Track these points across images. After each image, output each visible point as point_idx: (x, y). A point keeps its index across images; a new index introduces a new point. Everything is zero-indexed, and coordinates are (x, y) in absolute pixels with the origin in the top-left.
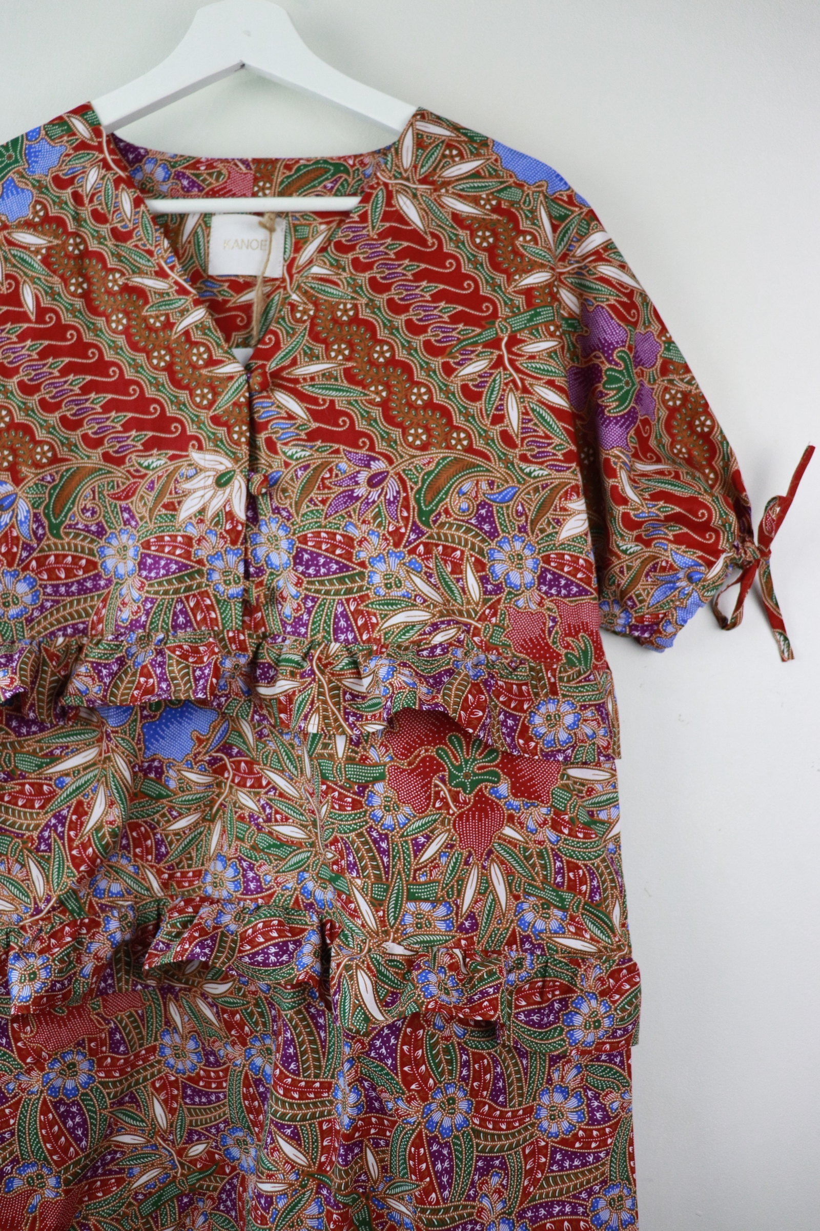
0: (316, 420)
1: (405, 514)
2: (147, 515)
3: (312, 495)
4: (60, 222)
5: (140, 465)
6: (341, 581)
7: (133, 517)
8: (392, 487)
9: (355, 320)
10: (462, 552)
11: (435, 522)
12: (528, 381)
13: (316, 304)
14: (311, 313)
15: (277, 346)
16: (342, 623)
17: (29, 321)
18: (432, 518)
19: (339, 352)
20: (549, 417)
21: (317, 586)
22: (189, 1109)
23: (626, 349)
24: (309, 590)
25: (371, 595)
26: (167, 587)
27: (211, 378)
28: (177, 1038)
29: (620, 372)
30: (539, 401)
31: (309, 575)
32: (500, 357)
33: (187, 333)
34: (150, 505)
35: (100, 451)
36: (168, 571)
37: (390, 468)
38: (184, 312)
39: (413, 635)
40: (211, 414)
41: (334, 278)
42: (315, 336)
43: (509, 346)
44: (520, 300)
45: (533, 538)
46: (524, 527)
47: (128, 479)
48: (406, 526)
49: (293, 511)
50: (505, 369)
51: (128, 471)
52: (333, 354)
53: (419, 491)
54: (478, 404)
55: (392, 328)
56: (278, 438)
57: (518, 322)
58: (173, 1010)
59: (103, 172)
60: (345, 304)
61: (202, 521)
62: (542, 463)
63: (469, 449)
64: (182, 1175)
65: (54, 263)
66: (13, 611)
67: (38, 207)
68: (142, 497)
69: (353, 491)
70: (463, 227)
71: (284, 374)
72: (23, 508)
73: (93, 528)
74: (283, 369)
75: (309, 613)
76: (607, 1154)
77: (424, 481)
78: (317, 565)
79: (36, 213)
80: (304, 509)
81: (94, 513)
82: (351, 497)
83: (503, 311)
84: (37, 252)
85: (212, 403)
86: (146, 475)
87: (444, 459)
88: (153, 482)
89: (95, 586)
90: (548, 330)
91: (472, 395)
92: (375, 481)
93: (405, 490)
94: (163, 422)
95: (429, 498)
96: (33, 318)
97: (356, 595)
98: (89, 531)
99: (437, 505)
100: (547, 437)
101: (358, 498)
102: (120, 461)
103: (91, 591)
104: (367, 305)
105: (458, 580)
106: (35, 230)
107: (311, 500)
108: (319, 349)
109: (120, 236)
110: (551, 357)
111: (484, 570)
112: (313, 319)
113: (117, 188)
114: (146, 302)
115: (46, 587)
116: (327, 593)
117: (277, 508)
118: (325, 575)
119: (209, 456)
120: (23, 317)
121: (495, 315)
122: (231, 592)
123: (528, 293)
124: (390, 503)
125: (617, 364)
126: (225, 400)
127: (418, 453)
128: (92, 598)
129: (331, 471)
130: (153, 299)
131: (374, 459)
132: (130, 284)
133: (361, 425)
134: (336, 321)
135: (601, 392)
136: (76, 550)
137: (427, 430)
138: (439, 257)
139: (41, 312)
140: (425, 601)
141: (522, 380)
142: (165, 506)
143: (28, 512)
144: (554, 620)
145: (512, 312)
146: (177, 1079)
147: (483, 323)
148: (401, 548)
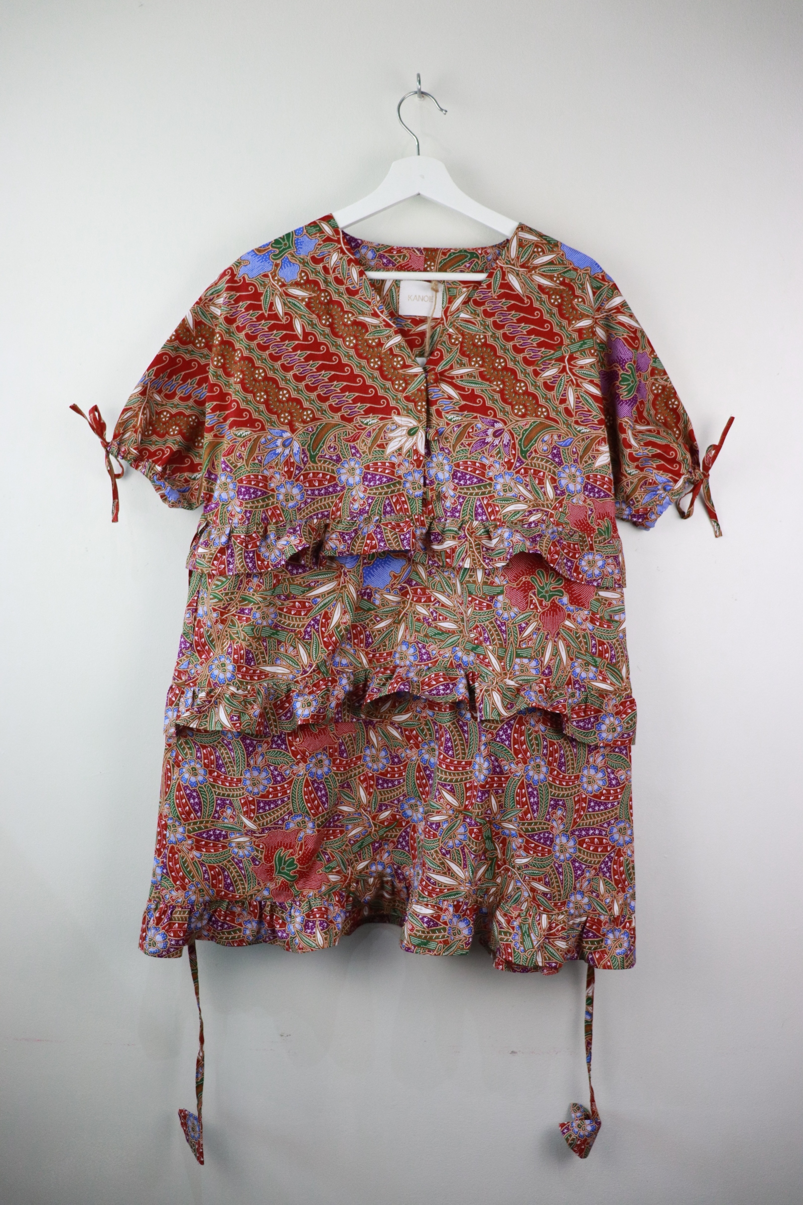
0: (464, 400)
1: (514, 452)
2: (367, 451)
3: (463, 441)
4: (316, 283)
5: (362, 422)
6: (479, 488)
7: (358, 452)
8: (506, 437)
9: (485, 345)
10: (544, 473)
11: (529, 456)
12: (580, 380)
13: (463, 334)
14: (460, 340)
15: (441, 358)
16: (480, 510)
17: (299, 339)
18: (528, 454)
19: (477, 362)
20: (590, 400)
21: (465, 491)
22: (380, 792)
23: (632, 363)
24: (461, 493)
25: (496, 495)
26: (381, 490)
27: (404, 375)
28: (374, 751)
29: (629, 375)
30: (585, 391)
31: (461, 485)
32: (564, 367)
33: (391, 349)
34: (369, 445)
35: (339, 414)
36: (381, 482)
37: (505, 427)
38: (389, 337)
39: (519, 517)
40: (404, 395)
41: (473, 320)
42: (463, 353)
43: (570, 360)
44: (575, 335)
45: (581, 466)
46: (576, 460)
47: (355, 430)
48: (514, 459)
49: (451, 449)
50: (567, 373)
51: (355, 426)
52: (473, 363)
53: (521, 440)
54: (552, 393)
55: (505, 350)
56: (443, 410)
57: (574, 348)
58: (372, 735)
59: (341, 255)
60: (480, 336)
61: (400, 454)
62: (586, 425)
63: (548, 417)
64: (375, 830)
65: (313, 307)
66: (291, 504)
67: (303, 274)
68: (363, 441)
69: (485, 439)
70: (545, 293)
71: (446, 374)
72: (296, 446)
73: (334, 458)
74: (445, 371)
75: (461, 505)
76: (618, 804)
77: (523, 434)
78: (465, 479)
79: (302, 278)
80: (458, 449)
81: (335, 449)
82: (484, 443)
83: (566, 341)
84: (303, 300)
85: (404, 389)
86: (365, 428)
87: (534, 422)
88: (370, 432)
89: (334, 490)
90: (590, 352)
91: (549, 387)
92: (497, 434)
93: (513, 439)
94: (376, 399)
95: (526, 444)
96: (301, 338)
97: (487, 496)
98: (332, 459)
99: (530, 448)
100: (589, 411)
101: (488, 443)
102: (350, 420)
103: (332, 493)
104: (491, 336)
105: (542, 488)
106: (301, 288)
107: (462, 444)
108: (465, 360)
109: (351, 293)
110: (592, 367)
111: (555, 482)
112: (462, 343)
113: (349, 265)
114: (367, 331)
115: (307, 491)
116: (471, 494)
117: (443, 448)
118: (470, 484)
119: (404, 419)
120: (295, 337)
121: (561, 343)
122: (416, 493)
123: (580, 331)
124: (505, 446)
125: (627, 371)
126: (413, 388)
127: (520, 419)
128: (332, 497)
129: (473, 428)
130: (371, 329)
131: (496, 422)
132: (358, 320)
133: (489, 403)
134: (474, 345)
135: (618, 386)
136: (324, 470)
137: (525, 407)
138: (531, 310)
139: (306, 335)
140: (525, 499)
141: (576, 380)
142: (379, 446)
143: (299, 448)
144: (591, 510)
145: (571, 342)
146: (373, 775)
147: (555, 347)
148: (512, 471)
